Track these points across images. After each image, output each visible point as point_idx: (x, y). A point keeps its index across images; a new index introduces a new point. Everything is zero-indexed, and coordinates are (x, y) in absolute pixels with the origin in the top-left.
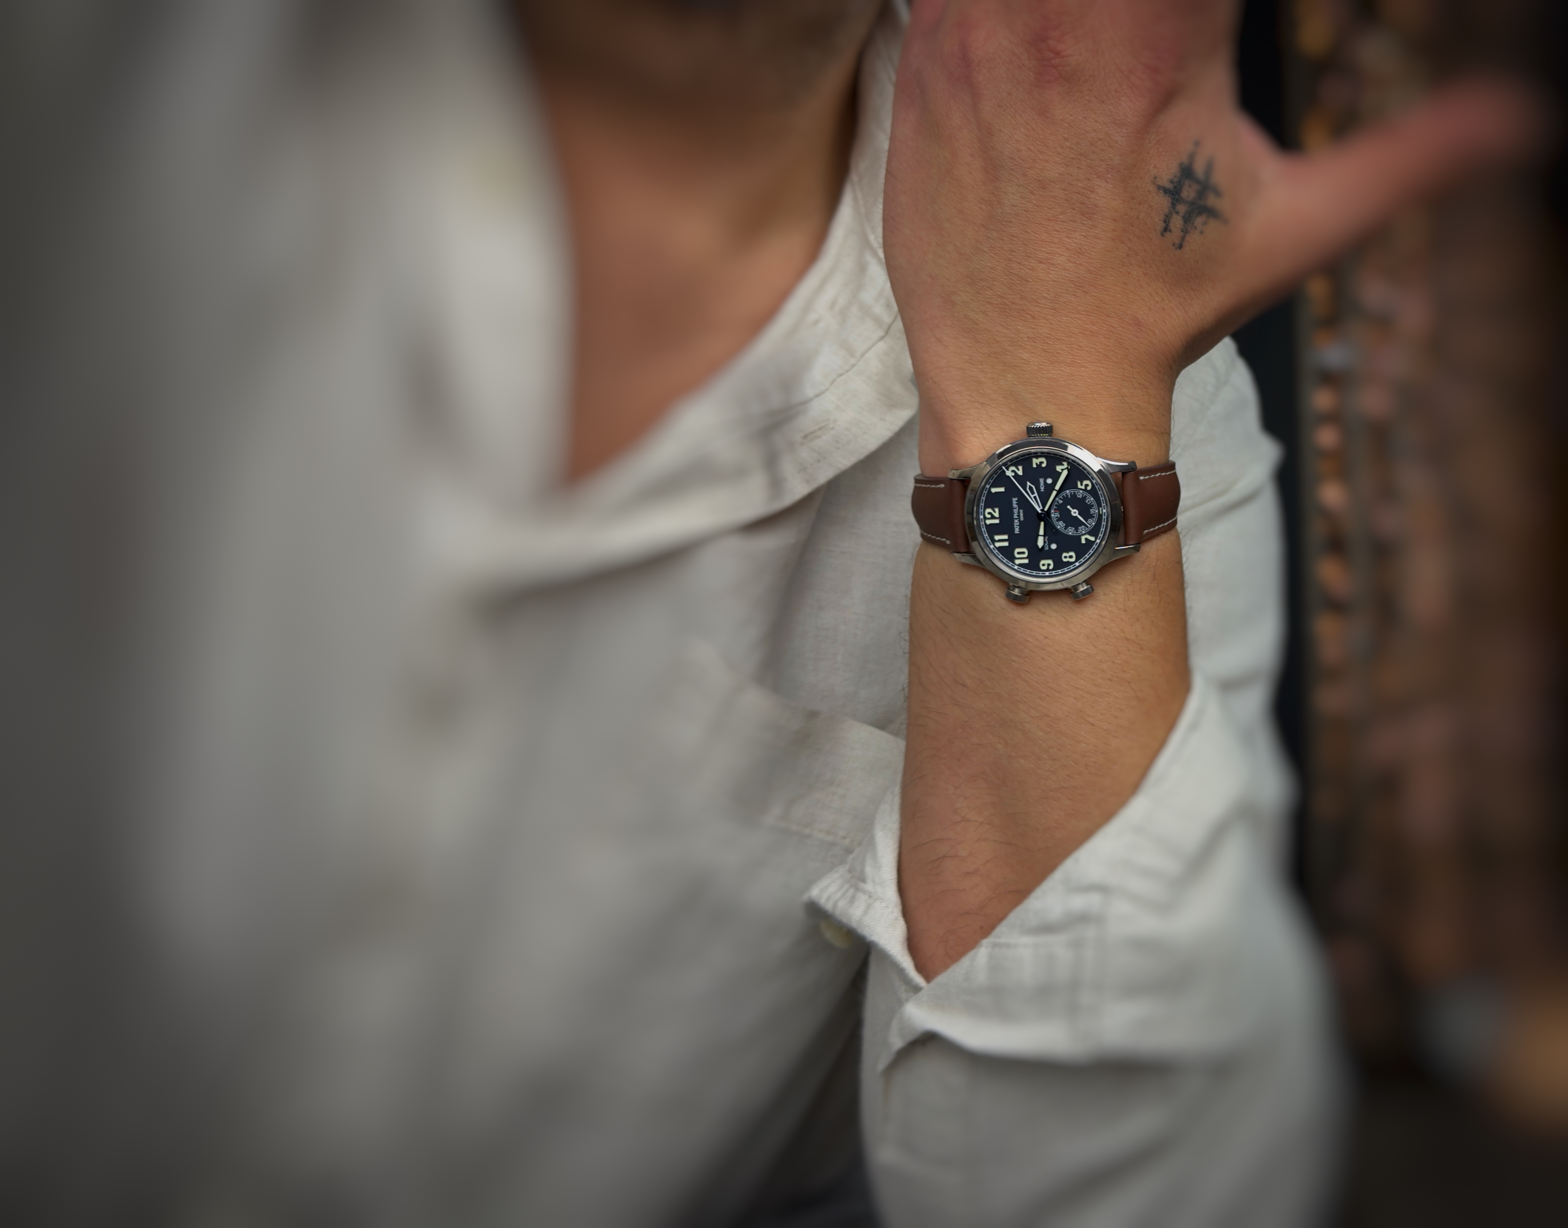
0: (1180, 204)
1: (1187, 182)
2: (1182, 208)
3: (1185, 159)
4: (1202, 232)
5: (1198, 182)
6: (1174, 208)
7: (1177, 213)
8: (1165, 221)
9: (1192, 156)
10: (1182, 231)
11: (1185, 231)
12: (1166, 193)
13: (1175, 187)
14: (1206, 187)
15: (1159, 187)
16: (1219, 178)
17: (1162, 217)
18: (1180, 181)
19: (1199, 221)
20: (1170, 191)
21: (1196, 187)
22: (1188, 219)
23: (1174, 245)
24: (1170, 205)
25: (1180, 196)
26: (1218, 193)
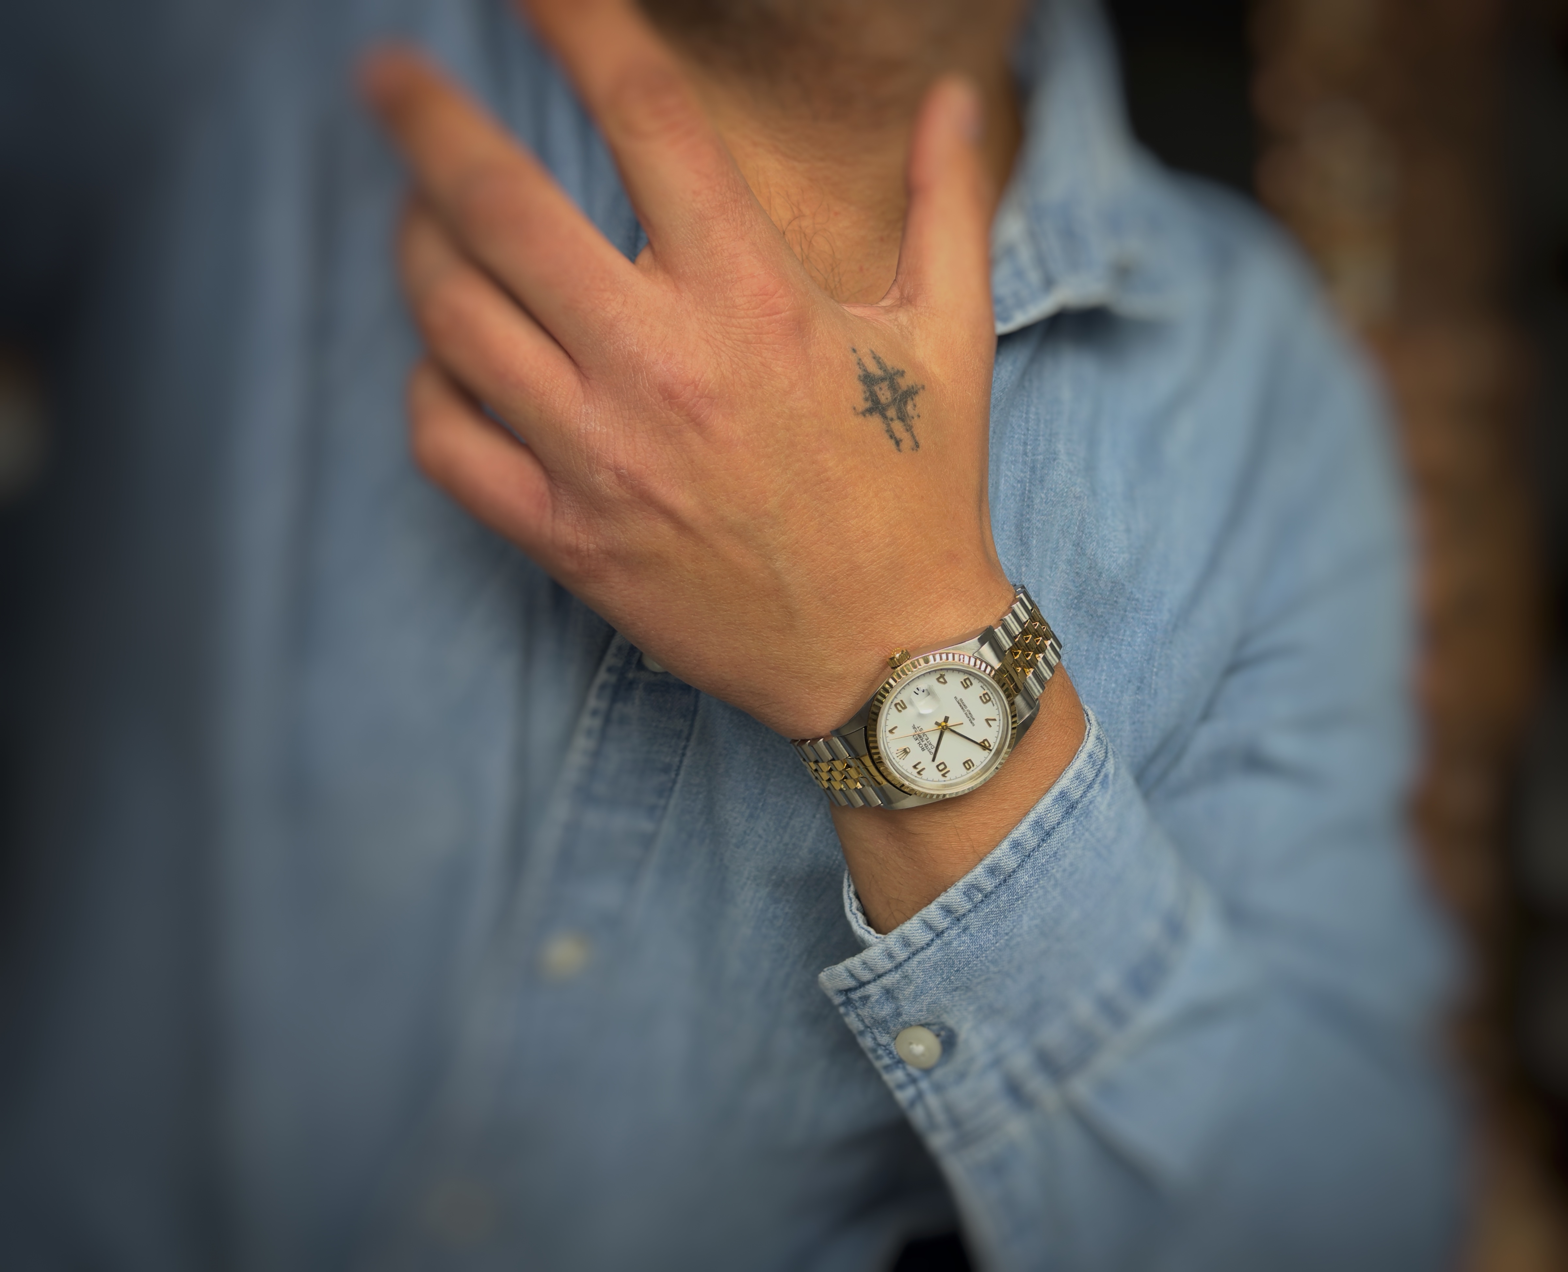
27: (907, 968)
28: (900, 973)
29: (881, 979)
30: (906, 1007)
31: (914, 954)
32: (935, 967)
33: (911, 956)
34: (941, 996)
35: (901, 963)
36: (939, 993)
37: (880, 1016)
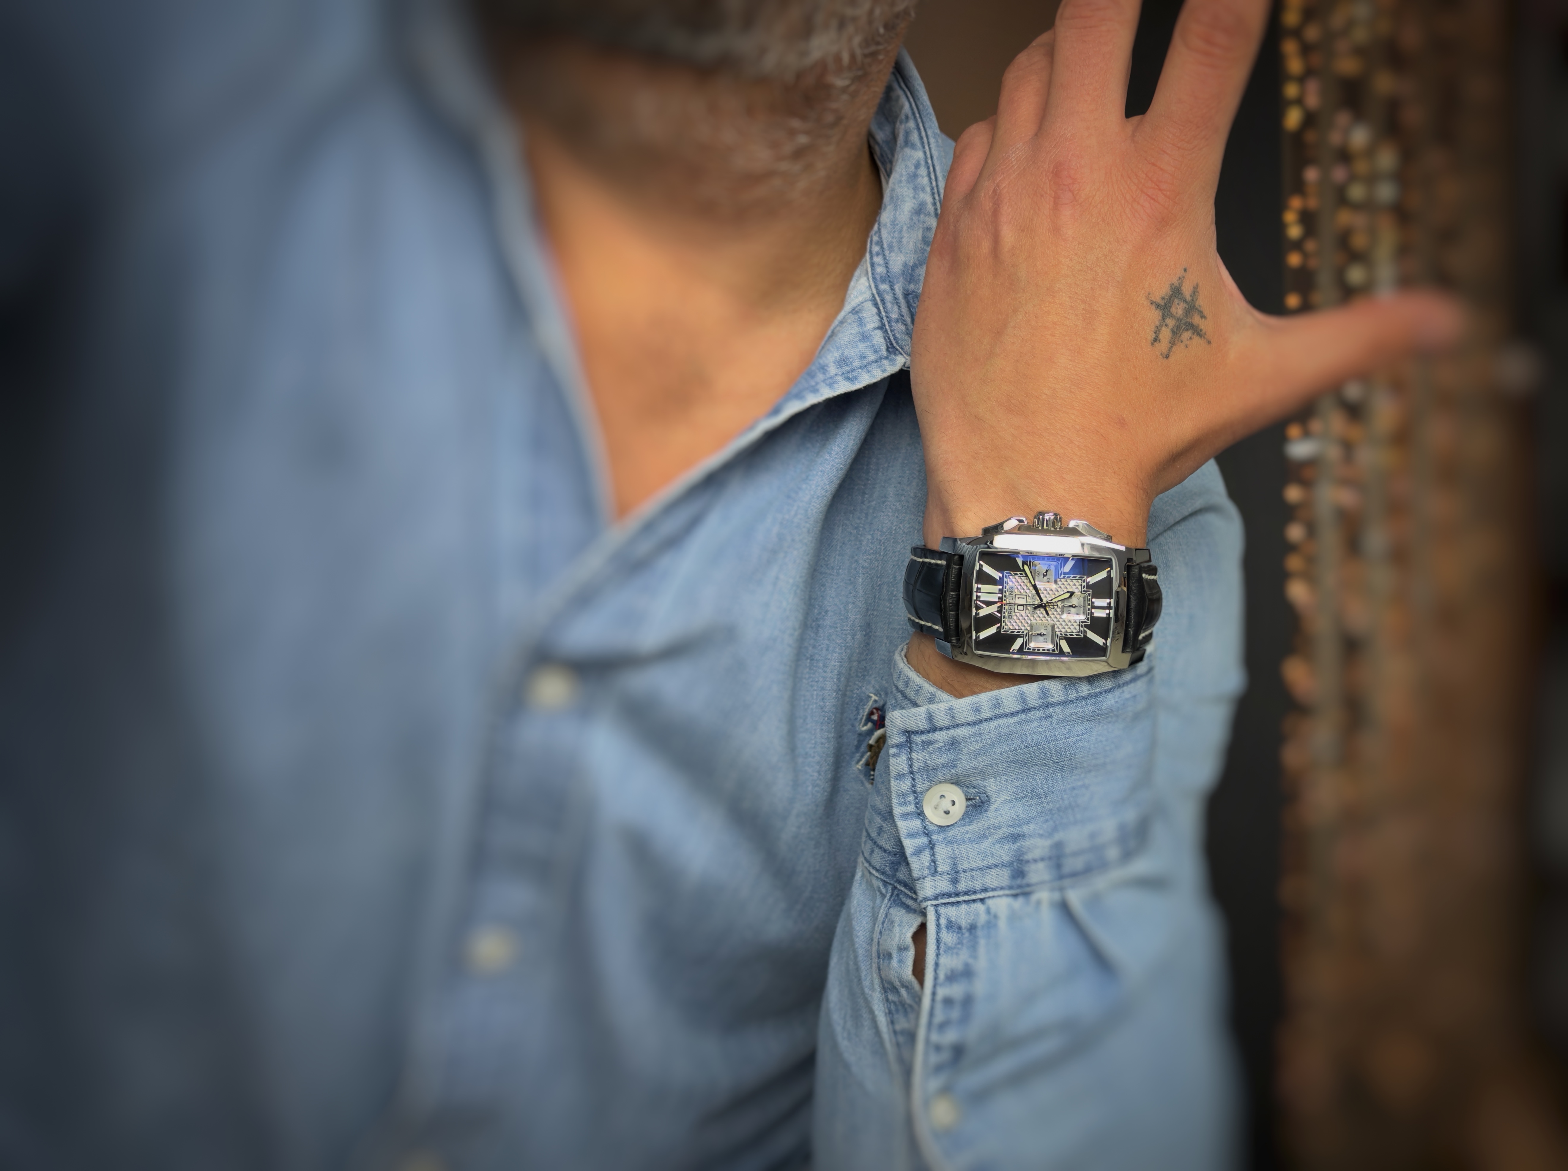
0: (1169, 318)
2: (1170, 323)
3: (1175, 281)
4: (1187, 345)
5: (1186, 301)
6: (1165, 321)
7: (1167, 326)
8: (1156, 333)
9: (1181, 280)
10: (1170, 343)
11: (1172, 343)
12: (1158, 308)
13: (1166, 304)
14: (1192, 308)
15: (1153, 303)
16: (1203, 302)
17: (1154, 328)
18: (1170, 299)
19: (1186, 335)
20: (1161, 307)
21: (1184, 305)
23: (1162, 354)
24: (1161, 318)
26: (1201, 315)
27: (985, 727)
28: (976, 729)
29: (956, 729)
30: (964, 762)
31: (997, 717)
32: (1008, 735)
33: (993, 718)
34: (1000, 762)
35: (981, 721)
36: (1000, 759)
37: (934, 763)
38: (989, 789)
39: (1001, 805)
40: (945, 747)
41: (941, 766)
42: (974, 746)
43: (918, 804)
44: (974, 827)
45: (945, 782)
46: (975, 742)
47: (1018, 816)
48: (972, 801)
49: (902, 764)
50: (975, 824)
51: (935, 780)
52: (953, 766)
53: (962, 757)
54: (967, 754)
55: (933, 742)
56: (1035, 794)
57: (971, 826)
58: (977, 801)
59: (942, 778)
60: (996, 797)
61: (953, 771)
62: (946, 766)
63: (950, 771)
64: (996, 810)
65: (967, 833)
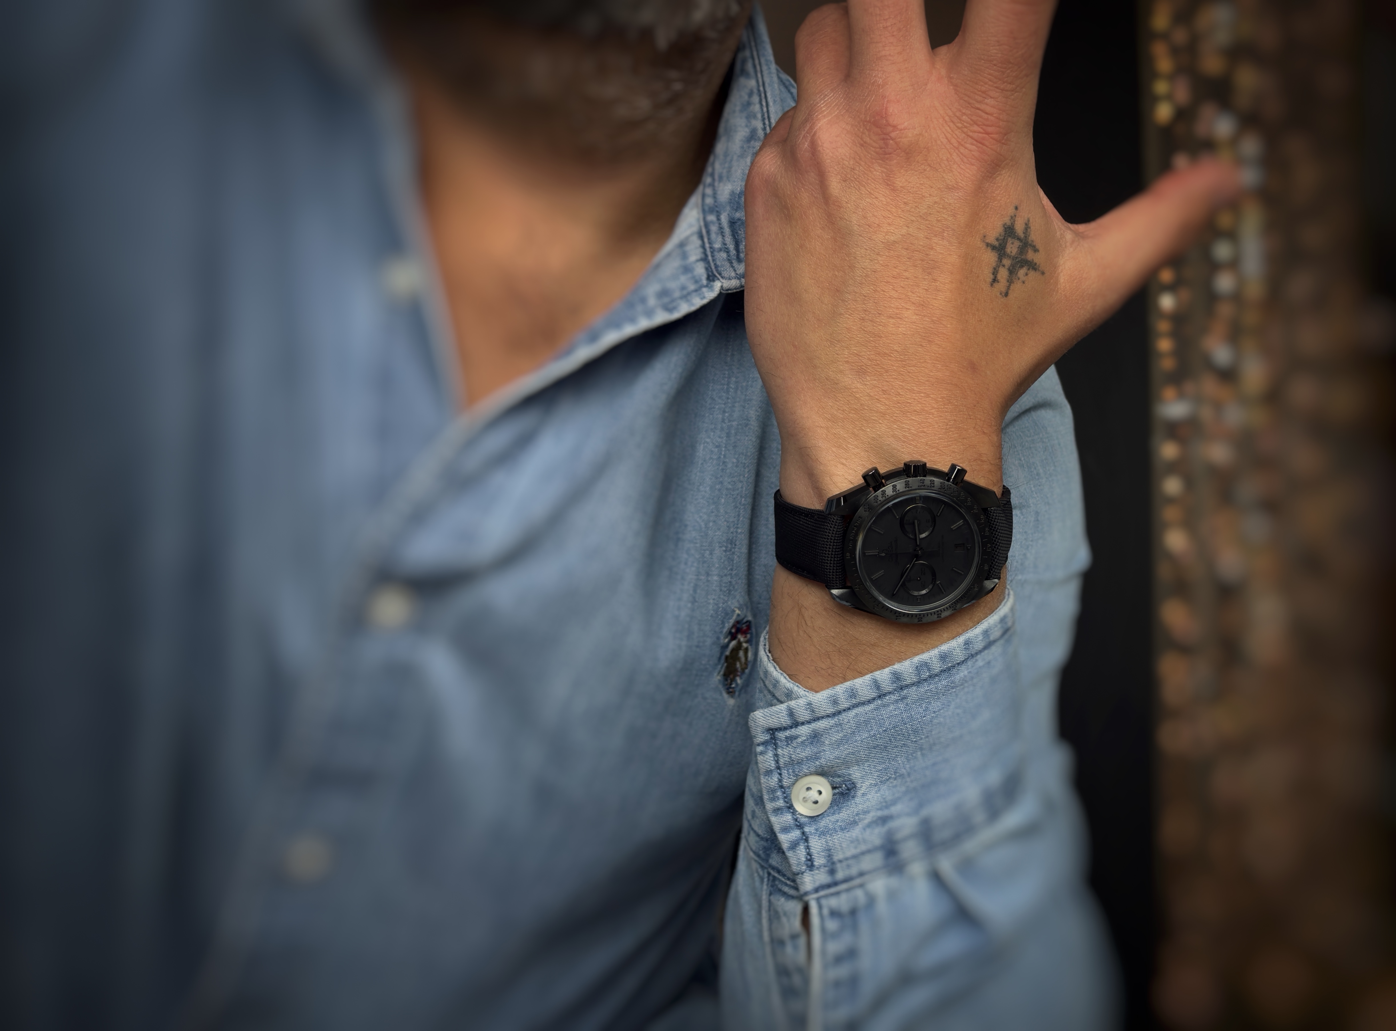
0: (1005, 258)
1: (1010, 240)
2: (1007, 262)
3: (1007, 220)
4: (1024, 282)
5: (1019, 239)
6: (1001, 262)
7: (1004, 266)
8: (993, 274)
9: (1013, 218)
10: (1008, 281)
11: (1010, 282)
12: (993, 249)
13: (1000, 245)
14: (1026, 244)
15: (988, 245)
16: (1035, 237)
17: (991, 270)
18: (1004, 239)
19: (1022, 272)
20: (996, 247)
21: (1017, 243)
22: (1012, 271)
23: (1001, 294)
24: (997, 259)
25: (1005, 251)
26: (1036, 250)
27: (843, 717)
28: (835, 720)
29: (816, 723)
31: (854, 706)
37: (799, 757)
38: (854, 776)
39: (867, 790)
40: (808, 740)
41: (805, 759)
42: (836, 736)
43: (787, 799)
44: (845, 814)
45: (811, 774)
46: (836, 732)
47: (884, 799)
48: (839, 790)
49: (769, 760)
50: (844, 812)
51: (800, 774)
52: (817, 758)
53: (826, 748)
54: (830, 744)
55: (796, 737)
56: (899, 776)
57: (841, 814)
58: (843, 789)
59: (808, 771)
60: (861, 783)
61: (817, 762)
62: (810, 759)
63: (815, 763)
64: (863, 795)
65: (838, 822)
